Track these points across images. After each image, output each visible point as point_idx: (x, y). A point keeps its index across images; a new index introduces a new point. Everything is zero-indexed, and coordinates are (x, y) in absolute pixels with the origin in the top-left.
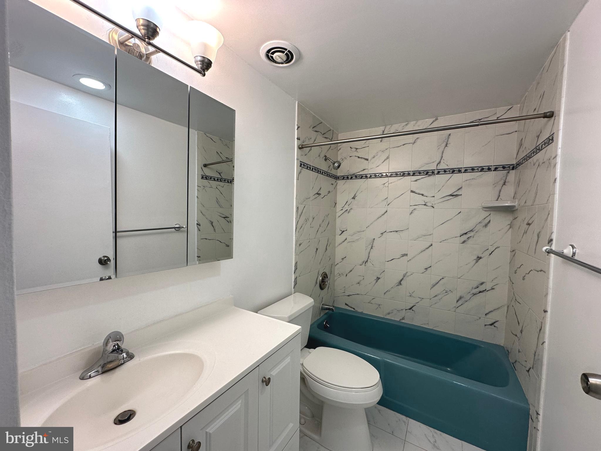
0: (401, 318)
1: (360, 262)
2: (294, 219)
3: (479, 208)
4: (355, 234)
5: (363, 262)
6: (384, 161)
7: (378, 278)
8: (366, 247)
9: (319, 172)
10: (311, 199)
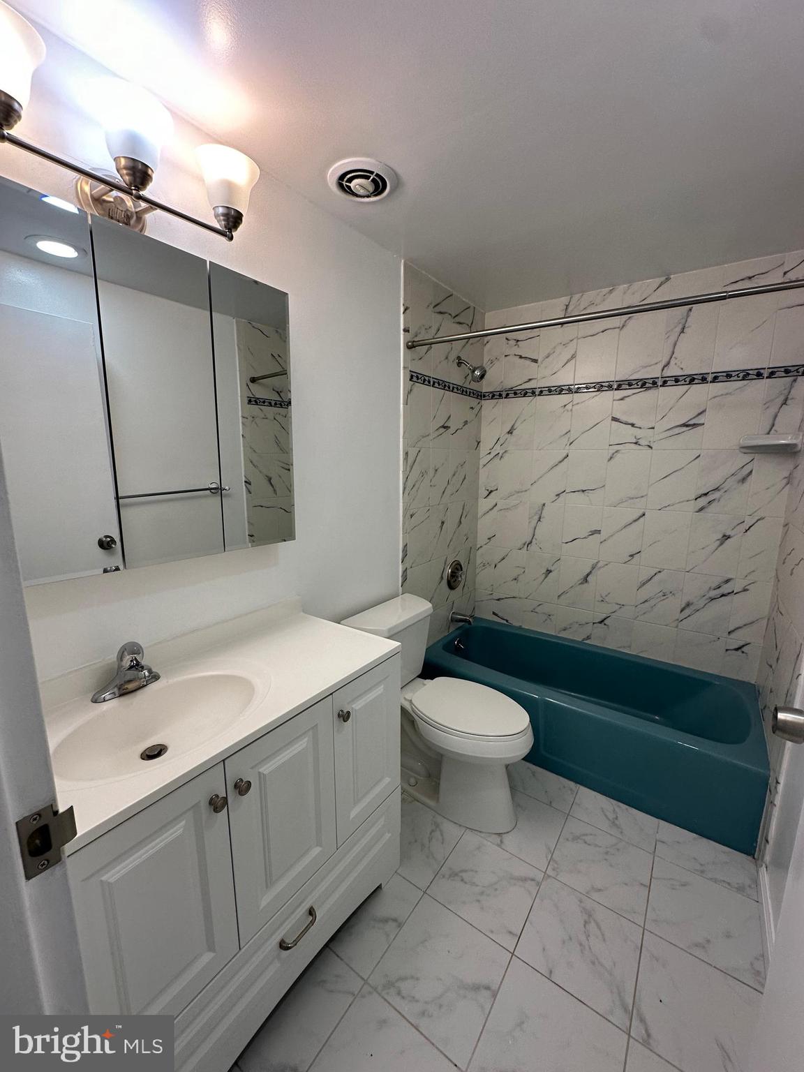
0: (585, 637)
1: (519, 545)
2: (401, 472)
3: (734, 448)
4: (511, 495)
5: (524, 544)
6: (567, 363)
7: (549, 571)
8: (529, 518)
9: (447, 388)
10: (431, 437)
